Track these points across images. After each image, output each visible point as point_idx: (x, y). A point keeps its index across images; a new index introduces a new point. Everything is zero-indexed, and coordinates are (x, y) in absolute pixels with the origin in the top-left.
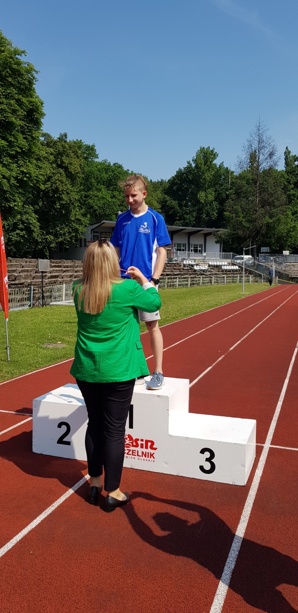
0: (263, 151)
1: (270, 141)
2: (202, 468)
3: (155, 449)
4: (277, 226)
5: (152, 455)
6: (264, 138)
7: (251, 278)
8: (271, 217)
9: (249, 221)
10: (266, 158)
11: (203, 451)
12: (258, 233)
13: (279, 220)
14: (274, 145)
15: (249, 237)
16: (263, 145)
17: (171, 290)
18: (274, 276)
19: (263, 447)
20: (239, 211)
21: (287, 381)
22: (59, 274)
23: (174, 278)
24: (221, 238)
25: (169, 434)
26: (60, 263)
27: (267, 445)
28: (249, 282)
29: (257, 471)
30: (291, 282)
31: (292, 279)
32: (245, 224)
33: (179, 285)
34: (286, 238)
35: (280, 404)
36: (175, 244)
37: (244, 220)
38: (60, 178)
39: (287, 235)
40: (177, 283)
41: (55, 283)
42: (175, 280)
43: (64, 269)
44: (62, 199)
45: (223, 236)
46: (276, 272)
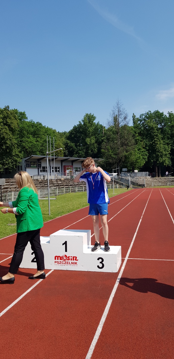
0: (121, 116)
1: (124, 111)
2: (98, 267)
3: (77, 260)
4: (130, 156)
5: (76, 263)
6: (121, 109)
7: (118, 186)
8: (127, 152)
9: (115, 154)
10: (123, 120)
11: (98, 259)
12: (120, 161)
13: (131, 153)
14: (126, 113)
15: (116, 163)
16: (120, 113)
17: (74, 194)
18: (130, 184)
19: (125, 259)
20: (109, 149)
21: (136, 234)
22: (8, 187)
23: (75, 187)
24: (100, 164)
25: (84, 253)
26: (8, 180)
27: (127, 258)
28: (116, 188)
29: (122, 267)
30: (139, 187)
31: (140, 185)
32: (113, 156)
33: (78, 191)
34: (135, 163)
35: (132, 243)
36: (74, 168)
37: (112, 154)
38: (6, 131)
39: (136, 161)
40: (77, 190)
41: (7, 192)
42: (75, 188)
43: (11, 184)
44: (7, 143)
45: (101, 163)
46: (131, 182)
